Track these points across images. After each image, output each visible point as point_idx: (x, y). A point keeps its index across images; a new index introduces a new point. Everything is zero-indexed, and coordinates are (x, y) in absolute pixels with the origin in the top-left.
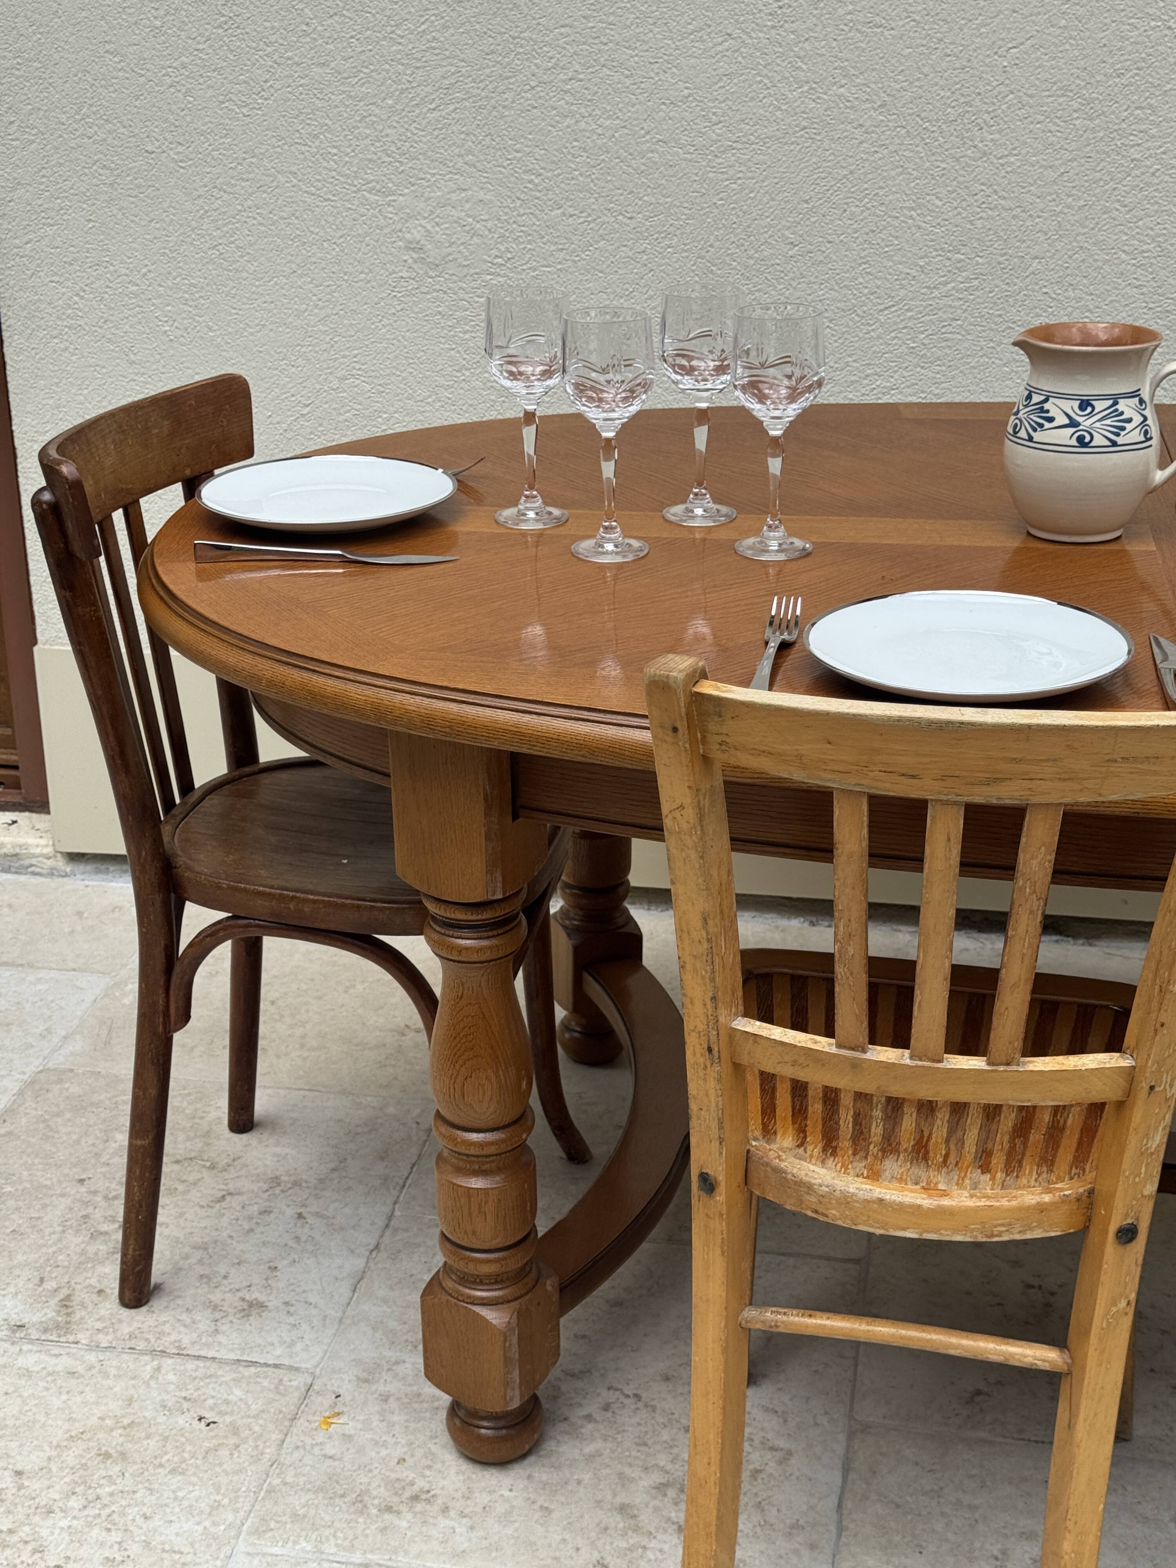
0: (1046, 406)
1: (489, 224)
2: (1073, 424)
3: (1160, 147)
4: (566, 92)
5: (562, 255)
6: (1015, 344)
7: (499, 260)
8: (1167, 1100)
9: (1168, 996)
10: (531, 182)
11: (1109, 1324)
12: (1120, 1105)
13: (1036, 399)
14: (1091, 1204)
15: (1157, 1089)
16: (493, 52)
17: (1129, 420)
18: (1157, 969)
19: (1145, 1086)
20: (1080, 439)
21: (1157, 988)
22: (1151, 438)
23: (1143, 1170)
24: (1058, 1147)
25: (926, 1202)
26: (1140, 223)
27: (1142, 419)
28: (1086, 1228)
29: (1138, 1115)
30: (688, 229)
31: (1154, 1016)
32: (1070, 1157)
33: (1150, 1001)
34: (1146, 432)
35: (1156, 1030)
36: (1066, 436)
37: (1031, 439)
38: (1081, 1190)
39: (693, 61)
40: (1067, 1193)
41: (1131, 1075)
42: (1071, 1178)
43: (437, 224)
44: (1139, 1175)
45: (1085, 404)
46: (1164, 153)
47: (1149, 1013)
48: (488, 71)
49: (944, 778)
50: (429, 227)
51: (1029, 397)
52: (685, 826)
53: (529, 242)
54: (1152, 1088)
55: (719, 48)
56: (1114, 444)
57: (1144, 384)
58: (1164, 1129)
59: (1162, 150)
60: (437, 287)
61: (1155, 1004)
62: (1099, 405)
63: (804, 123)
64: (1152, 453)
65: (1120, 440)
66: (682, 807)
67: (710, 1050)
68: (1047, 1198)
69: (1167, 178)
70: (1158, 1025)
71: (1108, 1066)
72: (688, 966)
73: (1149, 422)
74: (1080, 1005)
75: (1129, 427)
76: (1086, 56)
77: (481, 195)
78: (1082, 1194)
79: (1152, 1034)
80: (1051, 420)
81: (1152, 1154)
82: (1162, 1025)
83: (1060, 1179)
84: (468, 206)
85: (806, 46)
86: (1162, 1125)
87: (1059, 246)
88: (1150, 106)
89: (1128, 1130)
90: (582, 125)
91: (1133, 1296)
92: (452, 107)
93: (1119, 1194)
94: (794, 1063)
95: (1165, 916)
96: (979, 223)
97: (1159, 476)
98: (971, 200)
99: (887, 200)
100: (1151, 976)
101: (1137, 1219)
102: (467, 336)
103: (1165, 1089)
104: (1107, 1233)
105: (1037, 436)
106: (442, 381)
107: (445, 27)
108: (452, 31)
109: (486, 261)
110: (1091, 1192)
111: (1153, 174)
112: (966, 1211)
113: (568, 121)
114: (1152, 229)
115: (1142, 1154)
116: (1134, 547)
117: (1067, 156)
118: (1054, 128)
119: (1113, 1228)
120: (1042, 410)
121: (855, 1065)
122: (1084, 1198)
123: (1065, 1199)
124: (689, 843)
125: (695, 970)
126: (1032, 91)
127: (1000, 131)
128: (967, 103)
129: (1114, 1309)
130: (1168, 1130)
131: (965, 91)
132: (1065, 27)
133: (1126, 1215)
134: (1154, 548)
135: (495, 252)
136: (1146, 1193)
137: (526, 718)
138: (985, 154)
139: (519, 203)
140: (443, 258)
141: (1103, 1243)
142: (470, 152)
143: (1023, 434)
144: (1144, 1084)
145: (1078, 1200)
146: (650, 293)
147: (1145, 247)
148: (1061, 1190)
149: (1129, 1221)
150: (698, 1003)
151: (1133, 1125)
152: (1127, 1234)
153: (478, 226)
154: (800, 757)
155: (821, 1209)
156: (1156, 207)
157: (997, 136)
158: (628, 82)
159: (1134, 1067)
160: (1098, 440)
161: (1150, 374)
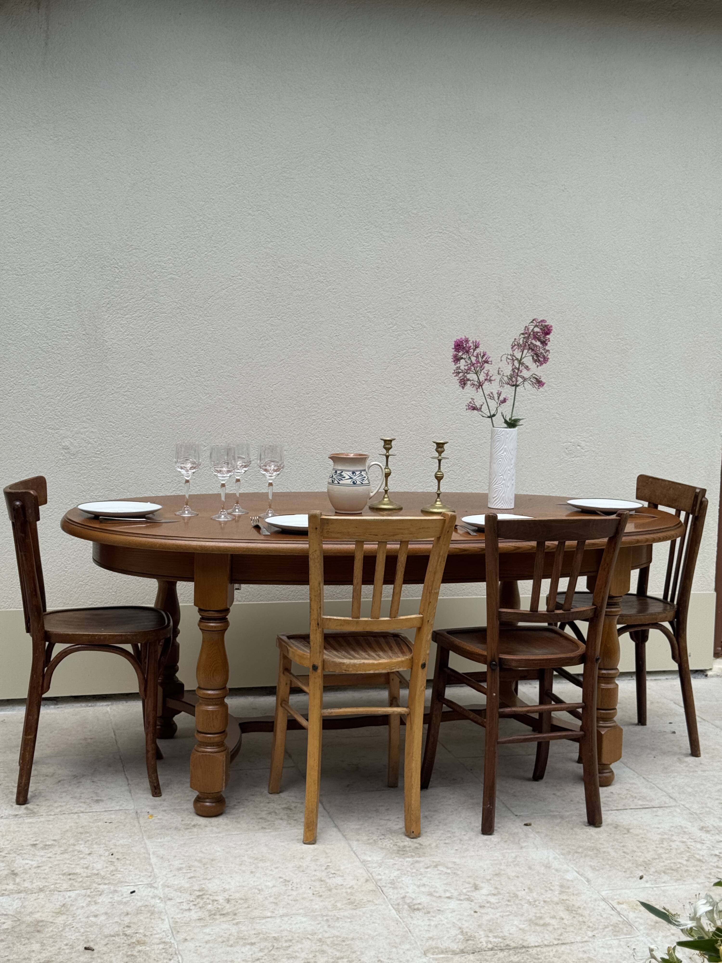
0: (342, 474)
1: (95, 440)
2: (351, 478)
4: (124, 395)
5: (122, 450)
6: (329, 458)
7: (98, 452)
8: (432, 624)
10: (111, 425)
11: (421, 693)
12: (420, 629)
13: (338, 472)
14: (414, 660)
16: (98, 382)
17: (365, 477)
20: (354, 482)
21: (428, 592)
25: (376, 662)
28: (413, 667)
29: (425, 629)
30: (168, 441)
31: (428, 600)
35: (429, 604)
36: (349, 482)
37: (339, 483)
38: (410, 656)
39: (169, 386)
41: (422, 619)
43: (75, 440)
45: (353, 473)
47: (426, 600)
48: (96, 388)
49: (383, 535)
50: (72, 441)
51: (336, 472)
52: (316, 557)
53: (110, 446)
54: (429, 621)
55: (178, 382)
56: (362, 484)
58: (431, 633)
60: (74, 462)
61: (428, 597)
62: (357, 473)
63: (208, 407)
65: (363, 483)
66: (316, 551)
67: (318, 624)
68: (403, 659)
70: (429, 602)
72: (313, 599)
75: (365, 479)
76: (297, 388)
77: (92, 430)
80: (344, 477)
81: (429, 641)
84: (87, 434)
85: (208, 382)
87: (292, 446)
88: (318, 404)
89: (423, 634)
90: (130, 406)
91: (425, 685)
92: (82, 400)
93: (420, 655)
94: (341, 625)
95: (428, 573)
96: (266, 439)
97: (372, 494)
98: (263, 432)
99: (236, 432)
101: (426, 661)
102: (85, 480)
103: (431, 621)
104: (418, 667)
105: (341, 482)
106: (74, 496)
107: (81, 373)
108: (83, 374)
109: (93, 453)
110: (412, 658)
112: (385, 663)
113: (125, 405)
115: (426, 641)
117: (293, 418)
118: (288, 409)
119: (419, 665)
120: (341, 475)
121: (357, 622)
123: (407, 659)
124: (317, 561)
125: (315, 600)
126: (281, 398)
127: (272, 411)
128: (261, 402)
129: (421, 689)
131: (260, 398)
132: (290, 379)
135: (97, 449)
136: (427, 653)
137: (250, 544)
138: (267, 417)
139: (106, 432)
140: (77, 452)
141: (417, 671)
142: (88, 415)
143: (336, 482)
146: (155, 463)
148: (404, 657)
149: (424, 661)
150: (315, 610)
152: (424, 665)
153: (91, 440)
154: (349, 532)
155: (347, 669)
157: (271, 412)
158: (147, 393)
160: (358, 483)
161: (367, 464)
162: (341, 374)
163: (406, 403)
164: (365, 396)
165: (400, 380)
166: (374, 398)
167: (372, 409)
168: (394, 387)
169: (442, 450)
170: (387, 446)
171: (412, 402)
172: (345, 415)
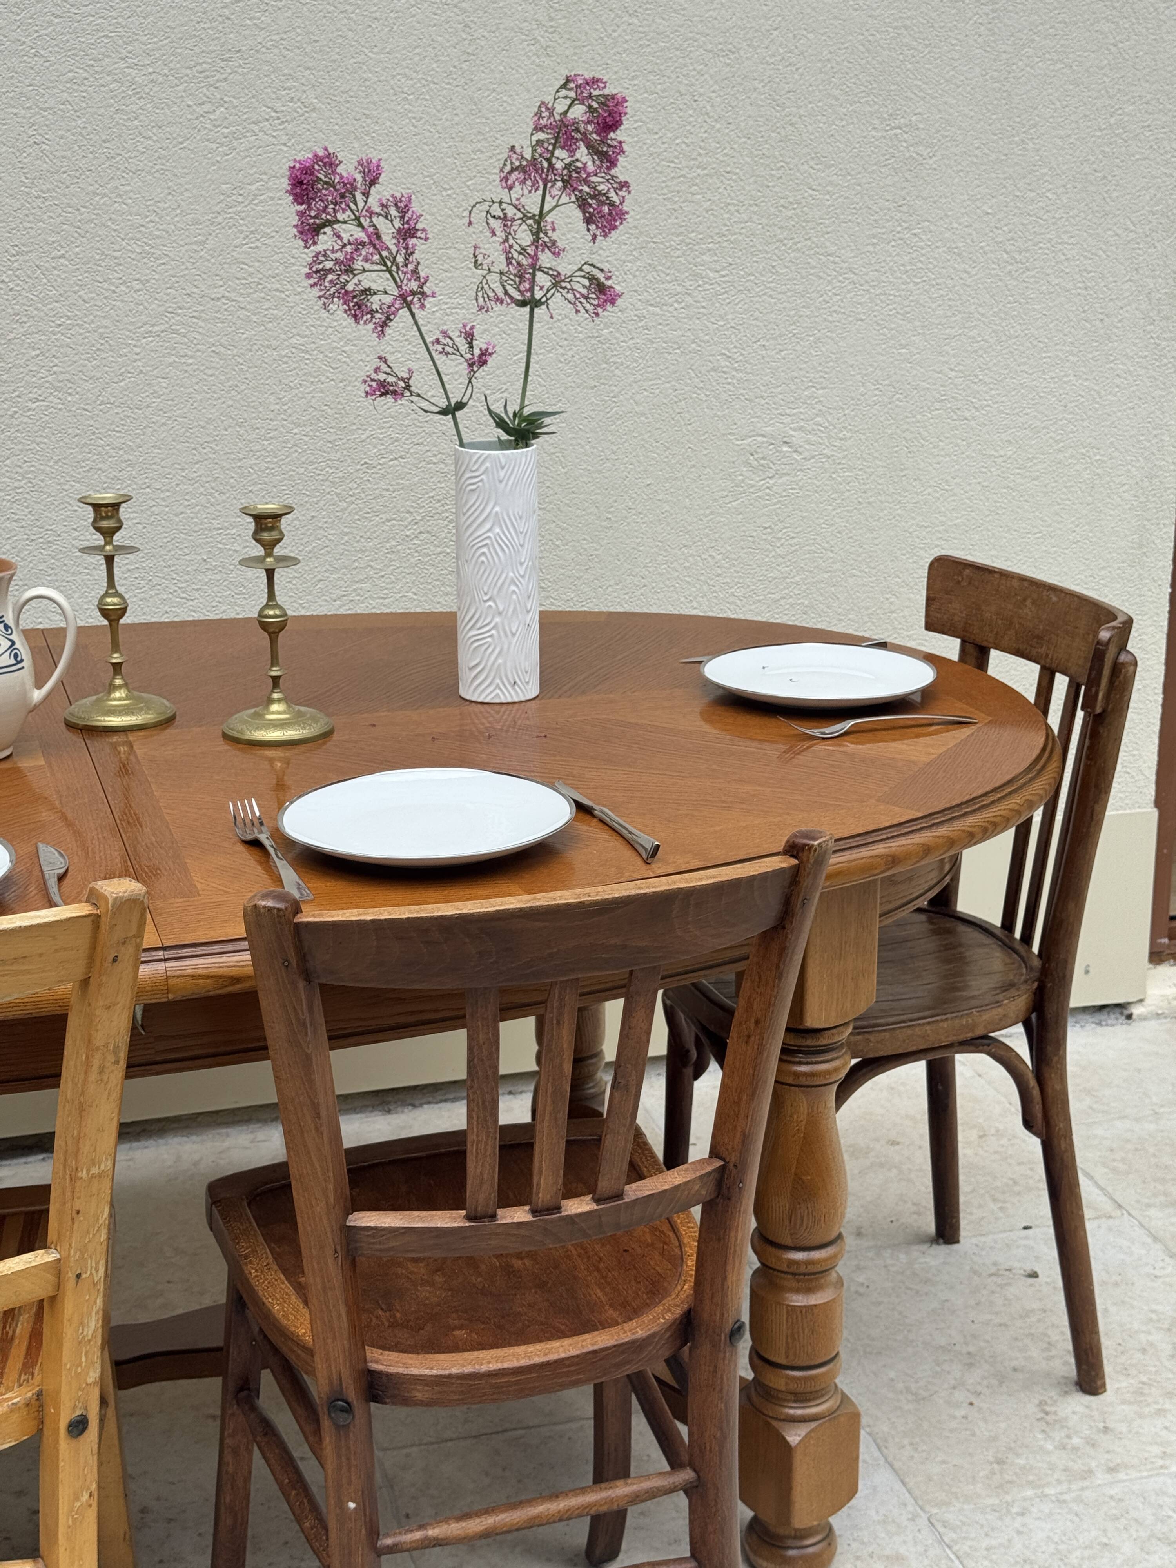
3: (14, 391)
8: (95, 1284)
9: (78, 1184)
11: (74, 1520)
12: (53, 1299)
14: (41, 1406)
15: (84, 1276)
18: (65, 1160)
19: (71, 1276)
21: (68, 1177)
22: (22, 661)
23: (84, 1359)
24: (7, 1359)
26: (8, 462)
27: (10, 643)
28: (40, 1431)
29: (69, 1305)
31: (69, 1205)
32: (19, 1365)
33: (64, 1193)
34: (16, 656)
35: (73, 1219)
38: (29, 1395)
40: (15, 1401)
41: (57, 1268)
42: (20, 1385)
44: (80, 1365)
46: (19, 397)
47: (64, 1204)
54: (78, 1276)
57: (6, 611)
58: (97, 1313)
59: (17, 393)
61: (68, 1194)
64: (26, 674)
69: (26, 420)
70: (74, 1213)
71: (33, 1264)
73: (18, 645)
74: (27, 1213)
78: (30, 1399)
79: (70, 1223)
81: (89, 1341)
82: (78, 1212)
83: (9, 1389)
86: (95, 1310)
89: (62, 1323)
91: (94, 1486)
93: (64, 1388)
95: (64, 1107)
97: (37, 695)
100: (61, 1167)
101: (86, 1409)
103: (91, 1274)
104: (58, 1429)
110: (39, 1394)
111: (12, 416)
114: (20, 467)
115: (80, 1343)
116: (25, 763)
119: (63, 1424)
122: (33, 1402)
123: (14, 1408)
129: (78, 1504)
130: (101, 1313)
133: (74, 1408)
134: (43, 763)
136: (90, 1380)
141: (57, 1442)
144: (70, 1275)
145: (28, 1405)
147: (16, 484)
148: (9, 1399)
149: (78, 1413)
151: (66, 1316)
152: (78, 1426)
156: (20, 447)
159: (59, 1260)
161: (11, 600)
162: (62, 260)
163: (274, 343)
164: (147, 328)
165: (251, 275)
166: (176, 332)
167: (171, 364)
168: (233, 295)
169: (274, 535)
170: (105, 524)
171: (294, 340)
172: (87, 386)
